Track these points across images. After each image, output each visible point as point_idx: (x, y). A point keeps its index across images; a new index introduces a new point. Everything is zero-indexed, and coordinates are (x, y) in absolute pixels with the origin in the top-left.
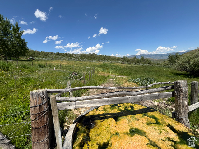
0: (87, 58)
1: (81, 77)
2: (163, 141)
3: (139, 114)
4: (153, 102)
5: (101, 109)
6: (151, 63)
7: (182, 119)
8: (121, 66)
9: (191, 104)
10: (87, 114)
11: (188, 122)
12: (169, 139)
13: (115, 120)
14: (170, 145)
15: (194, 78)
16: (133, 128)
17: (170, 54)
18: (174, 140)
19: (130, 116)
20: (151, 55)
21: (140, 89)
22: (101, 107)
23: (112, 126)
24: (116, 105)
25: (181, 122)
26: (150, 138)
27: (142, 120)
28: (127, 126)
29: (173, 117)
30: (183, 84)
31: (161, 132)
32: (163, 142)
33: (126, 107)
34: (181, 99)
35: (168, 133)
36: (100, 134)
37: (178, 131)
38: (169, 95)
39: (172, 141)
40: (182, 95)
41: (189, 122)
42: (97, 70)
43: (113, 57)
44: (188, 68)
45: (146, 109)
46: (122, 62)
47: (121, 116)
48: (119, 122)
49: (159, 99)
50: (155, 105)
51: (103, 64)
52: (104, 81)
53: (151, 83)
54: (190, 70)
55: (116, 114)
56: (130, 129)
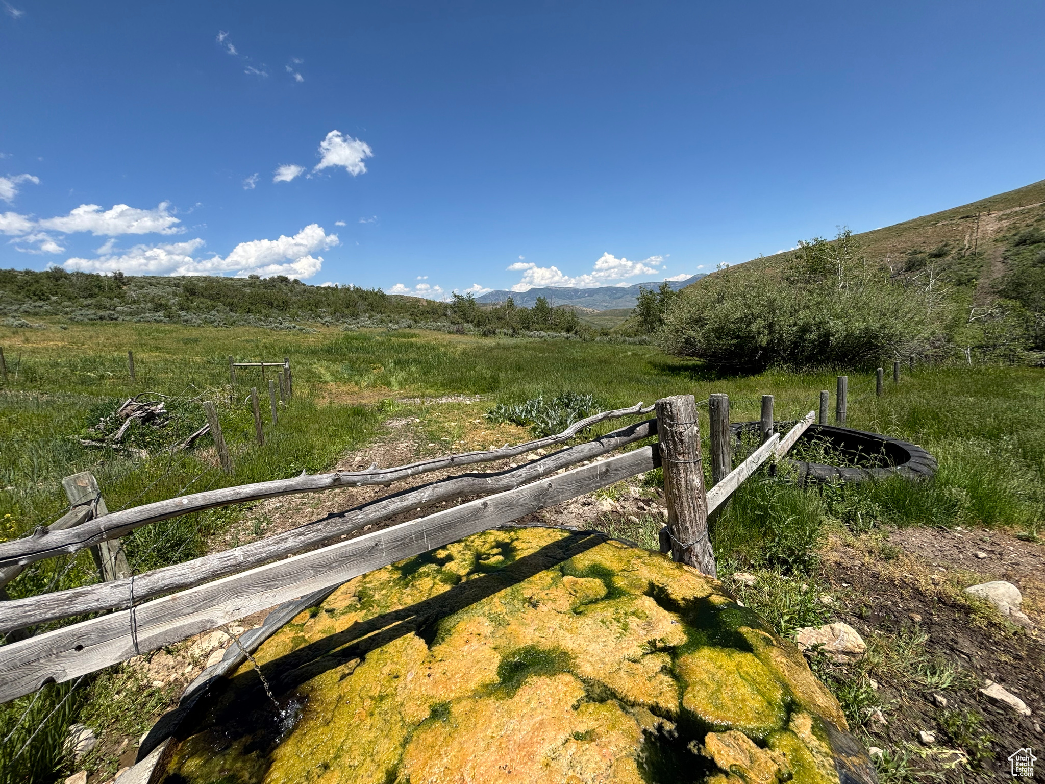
0: (232, 307)
1: (192, 429)
2: (635, 661)
3: (537, 576)
4: (593, 499)
5: (338, 601)
6: (578, 328)
7: (689, 550)
8: (445, 346)
9: (716, 482)
10: (245, 659)
11: (711, 556)
12: (655, 646)
13: (422, 641)
14: (658, 669)
15: (719, 379)
16: (514, 655)
17: (641, 288)
18: (672, 645)
19: (498, 594)
20: (576, 291)
21: (540, 450)
22: (343, 588)
23: (410, 678)
24: (427, 558)
25: (687, 564)
26: (587, 670)
27: (554, 601)
28: (487, 651)
29: (662, 552)
30: (682, 410)
31: (625, 627)
32: (635, 666)
33: (478, 556)
34: (682, 471)
35: (649, 624)
36: (337, 757)
37: (682, 603)
38: (644, 459)
39: (665, 649)
40: (683, 454)
41: (712, 552)
42: (312, 378)
43: (401, 297)
44: (699, 341)
45: (565, 540)
46: (453, 323)
47: (453, 611)
48: (444, 645)
49: (616, 484)
50: (605, 514)
51: (347, 338)
52: (359, 437)
53: (581, 416)
54: (705, 350)
55: (427, 604)
56: (501, 662)
